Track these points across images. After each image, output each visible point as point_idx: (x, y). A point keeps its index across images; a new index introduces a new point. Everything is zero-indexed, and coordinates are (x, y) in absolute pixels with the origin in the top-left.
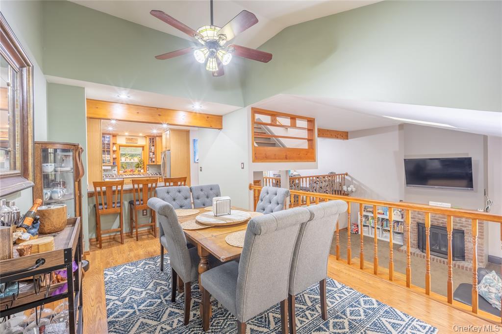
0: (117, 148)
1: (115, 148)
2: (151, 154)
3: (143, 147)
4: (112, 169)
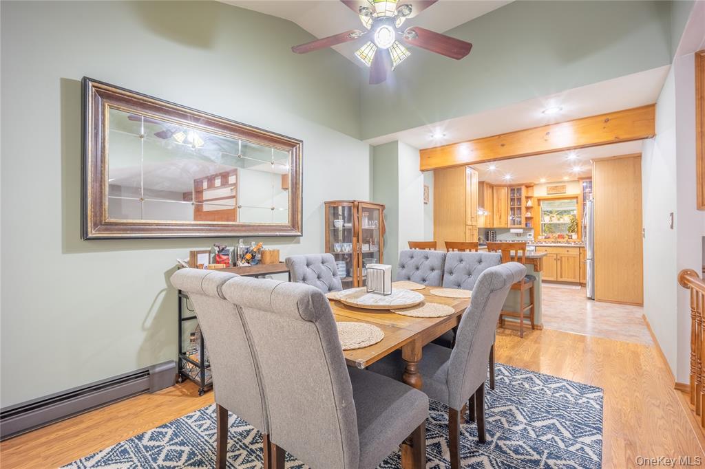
0: (533, 203)
1: (530, 204)
4: (525, 233)
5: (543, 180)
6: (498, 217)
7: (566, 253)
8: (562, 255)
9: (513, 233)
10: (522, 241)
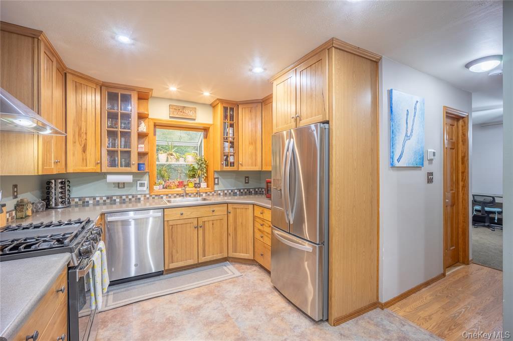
0: (148, 128)
1: (143, 128)
2: (227, 145)
3: (206, 130)
4: (135, 181)
5: (173, 89)
7: (211, 214)
8: (206, 219)
9: (110, 183)
10: (127, 197)
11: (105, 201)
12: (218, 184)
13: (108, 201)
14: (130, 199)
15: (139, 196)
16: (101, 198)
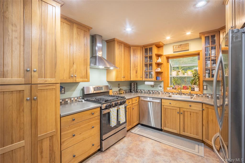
0: (163, 60)
1: (160, 60)
2: (209, 62)
5: (168, 38)
6: (135, 72)
7: (189, 107)
8: (185, 110)
9: (148, 85)
10: (155, 91)
11: (147, 92)
12: (207, 89)
13: (148, 92)
14: (156, 93)
15: (159, 92)
16: (146, 91)
